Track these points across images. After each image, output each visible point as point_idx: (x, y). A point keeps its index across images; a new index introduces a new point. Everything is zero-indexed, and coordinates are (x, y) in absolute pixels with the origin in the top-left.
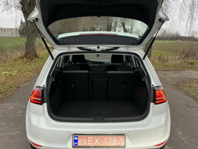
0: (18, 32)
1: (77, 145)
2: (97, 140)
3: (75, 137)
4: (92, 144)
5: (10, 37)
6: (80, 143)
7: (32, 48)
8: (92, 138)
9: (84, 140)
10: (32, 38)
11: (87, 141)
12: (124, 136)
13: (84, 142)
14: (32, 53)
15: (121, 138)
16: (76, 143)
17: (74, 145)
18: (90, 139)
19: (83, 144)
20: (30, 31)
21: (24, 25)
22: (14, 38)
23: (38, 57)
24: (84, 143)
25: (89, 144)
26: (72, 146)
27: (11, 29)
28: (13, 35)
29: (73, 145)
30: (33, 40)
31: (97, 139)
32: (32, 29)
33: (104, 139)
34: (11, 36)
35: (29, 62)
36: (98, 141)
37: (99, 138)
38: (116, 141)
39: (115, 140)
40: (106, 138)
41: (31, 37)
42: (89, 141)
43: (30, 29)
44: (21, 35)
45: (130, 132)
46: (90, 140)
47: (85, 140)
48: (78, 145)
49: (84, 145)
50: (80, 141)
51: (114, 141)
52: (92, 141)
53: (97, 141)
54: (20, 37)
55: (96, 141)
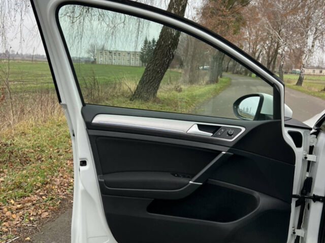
0: (138, 58)
5: (125, 66)
21: (149, 47)
22: (132, 66)
27: (129, 53)
28: (131, 61)
34: (127, 63)
44: (143, 62)
54: (141, 65)
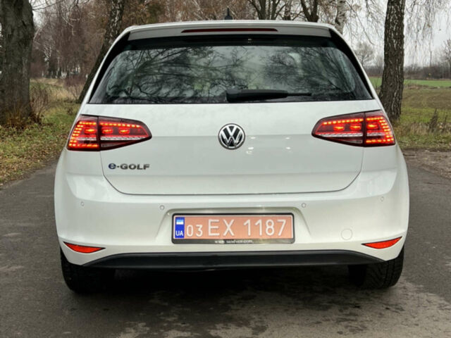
1: (183, 237)
2: (229, 226)
3: (177, 218)
4: (218, 234)
6: (190, 233)
7: (20, 93)
8: (218, 221)
9: (198, 226)
10: (21, 62)
11: (205, 229)
12: (291, 216)
13: (199, 230)
14: (21, 110)
15: (284, 221)
16: (181, 233)
17: (176, 236)
18: (211, 222)
19: (197, 235)
20: (14, 39)
23: (38, 120)
24: (199, 233)
25: (210, 234)
26: (171, 239)
29: (174, 238)
30: (22, 69)
31: (229, 223)
32: (19, 35)
33: (245, 224)
35: (12, 135)
36: (231, 227)
37: (232, 221)
38: (272, 227)
39: (270, 224)
40: (249, 221)
41: (17, 59)
42: (210, 227)
43: (15, 33)
45: (304, 204)
46: (212, 232)
47: (201, 226)
48: (185, 238)
49: (199, 236)
50: (190, 227)
51: (268, 227)
52: (217, 227)
53: (229, 228)
55: (226, 227)
